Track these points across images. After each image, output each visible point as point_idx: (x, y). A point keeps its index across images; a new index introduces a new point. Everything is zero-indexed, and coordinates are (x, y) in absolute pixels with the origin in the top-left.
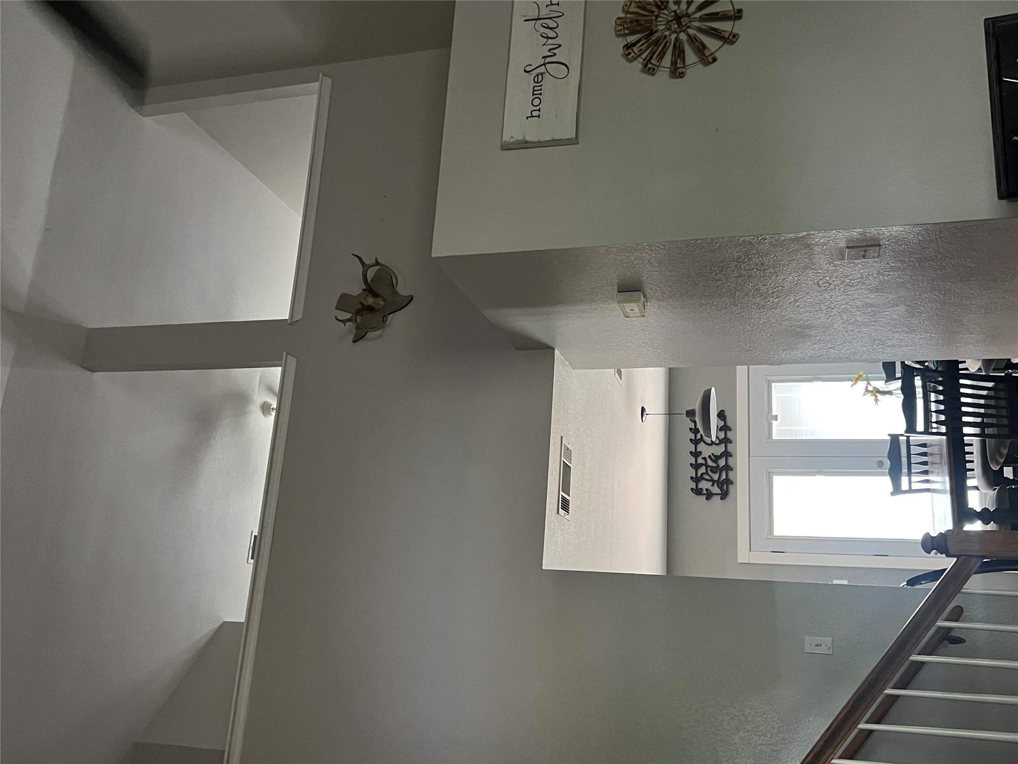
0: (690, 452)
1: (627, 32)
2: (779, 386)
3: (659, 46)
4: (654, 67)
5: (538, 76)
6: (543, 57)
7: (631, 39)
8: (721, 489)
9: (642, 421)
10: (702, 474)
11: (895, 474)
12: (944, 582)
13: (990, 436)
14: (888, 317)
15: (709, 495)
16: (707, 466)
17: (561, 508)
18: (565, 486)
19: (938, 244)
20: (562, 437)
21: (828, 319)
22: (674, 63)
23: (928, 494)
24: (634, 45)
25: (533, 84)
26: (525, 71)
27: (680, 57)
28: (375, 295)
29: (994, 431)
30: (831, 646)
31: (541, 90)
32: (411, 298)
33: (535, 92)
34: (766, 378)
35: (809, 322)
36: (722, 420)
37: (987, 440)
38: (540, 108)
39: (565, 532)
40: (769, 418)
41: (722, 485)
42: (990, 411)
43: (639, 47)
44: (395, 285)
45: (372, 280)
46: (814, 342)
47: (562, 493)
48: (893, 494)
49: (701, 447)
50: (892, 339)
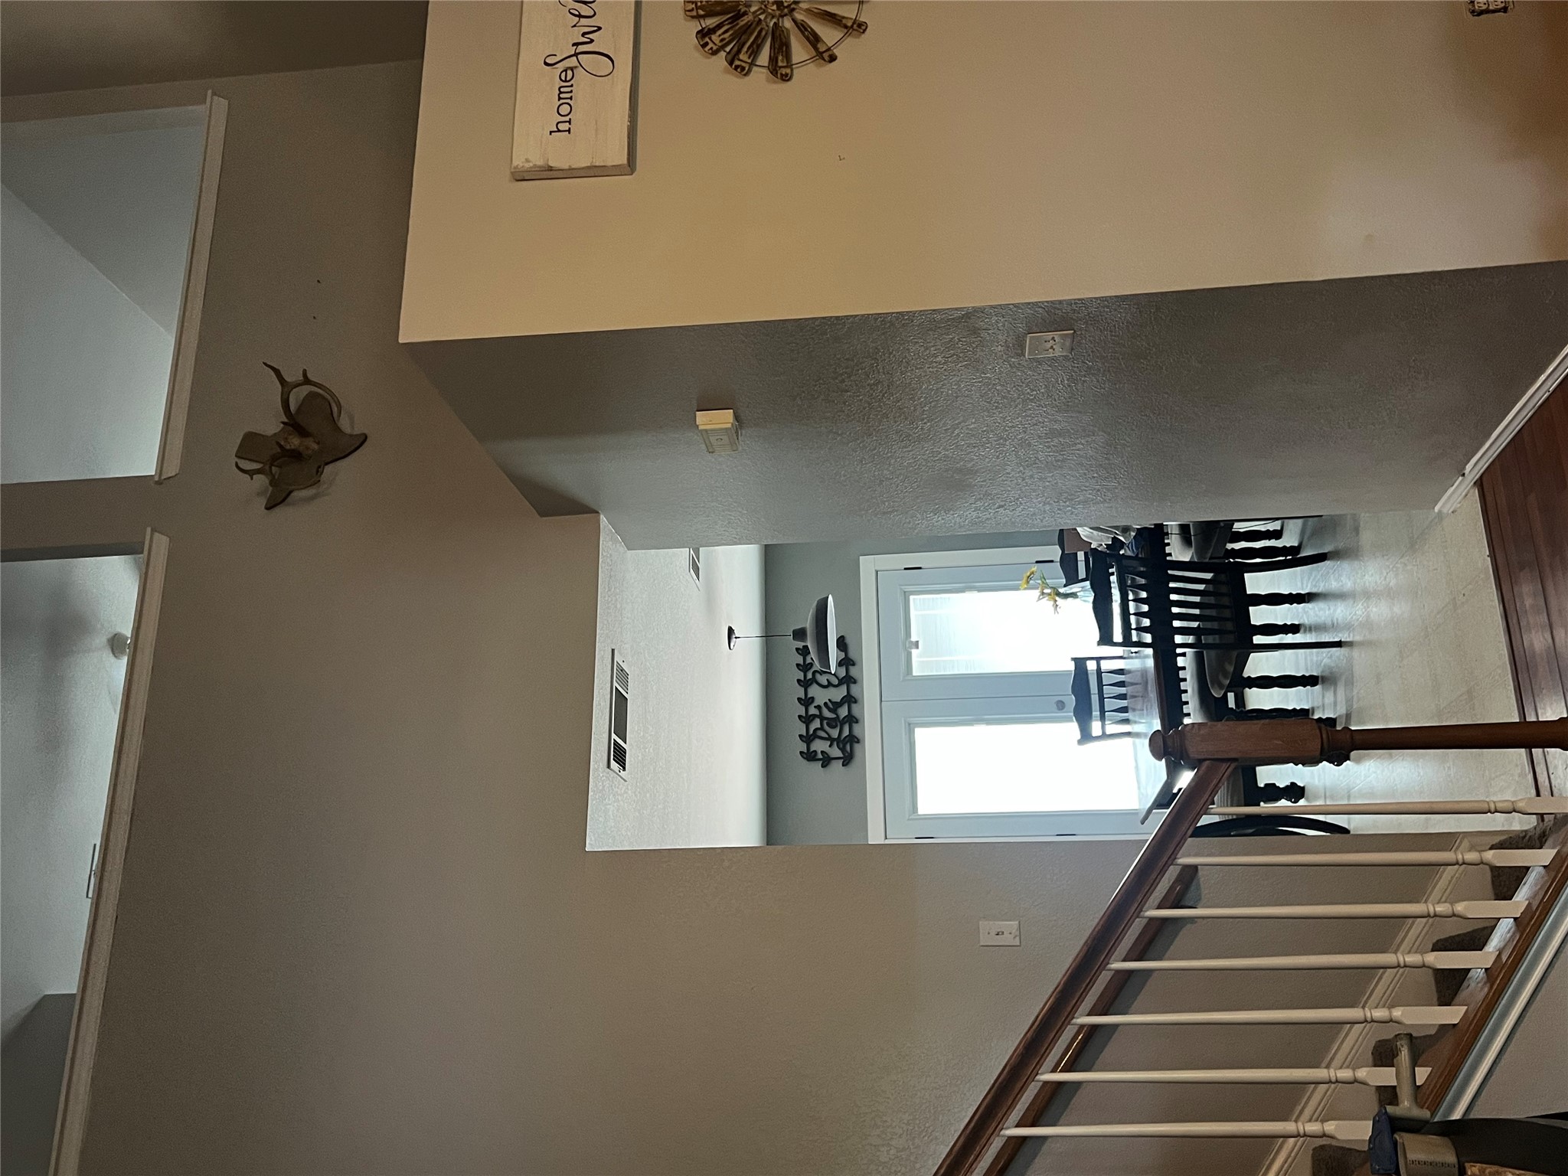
0: (798, 699)
1: (701, 12)
2: (920, 599)
3: (751, 34)
4: (743, 64)
5: (566, 71)
6: (574, 45)
7: (711, 22)
8: (843, 750)
9: (730, 648)
10: (816, 730)
11: (1083, 715)
12: (1178, 806)
13: (1208, 646)
14: (1081, 453)
15: (826, 761)
16: (822, 718)
17: (614, 759)
18: (620, 725)
19: (1153, 328)
20: (613, 650)
21: (998, 456)
22: (773, 60)
23: (1128, 740)
24: (712, 31)
25: (558, 83)
26: (546, 64)
27: (782, 52)
28: (302, 432)
29: (1214, 639)
30: (1018, 933)
31: (571, 92)
32: (363, 437)
33: (562, 96)
34: (901, 589)
35: (973, 463)
36: (842, 651)
37: (1205, 652)
38: (570, 119)
39: (620, 798)
40: (907, 646)
41: (844, 746)
42: (1208, 612)
43: (720, 36)
44: (336, 419)
45: (299, 410)
46: (979, 497)
47: (614, 736)
48: (1080, 742)
49: (814, 691)
50: (1086, 490)
